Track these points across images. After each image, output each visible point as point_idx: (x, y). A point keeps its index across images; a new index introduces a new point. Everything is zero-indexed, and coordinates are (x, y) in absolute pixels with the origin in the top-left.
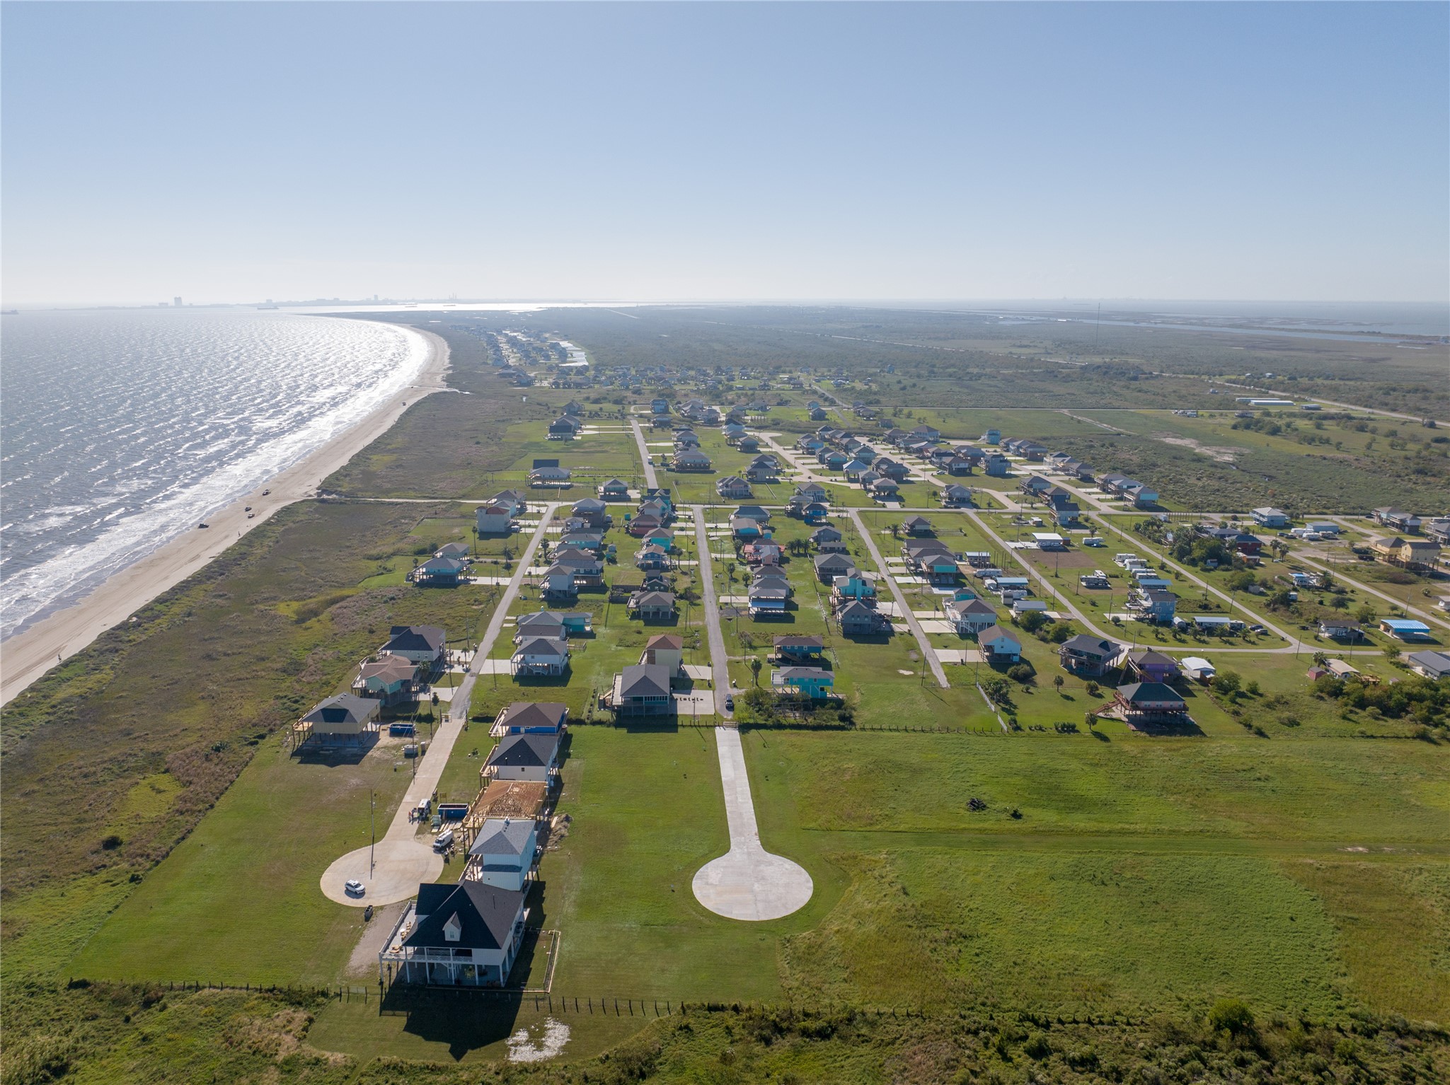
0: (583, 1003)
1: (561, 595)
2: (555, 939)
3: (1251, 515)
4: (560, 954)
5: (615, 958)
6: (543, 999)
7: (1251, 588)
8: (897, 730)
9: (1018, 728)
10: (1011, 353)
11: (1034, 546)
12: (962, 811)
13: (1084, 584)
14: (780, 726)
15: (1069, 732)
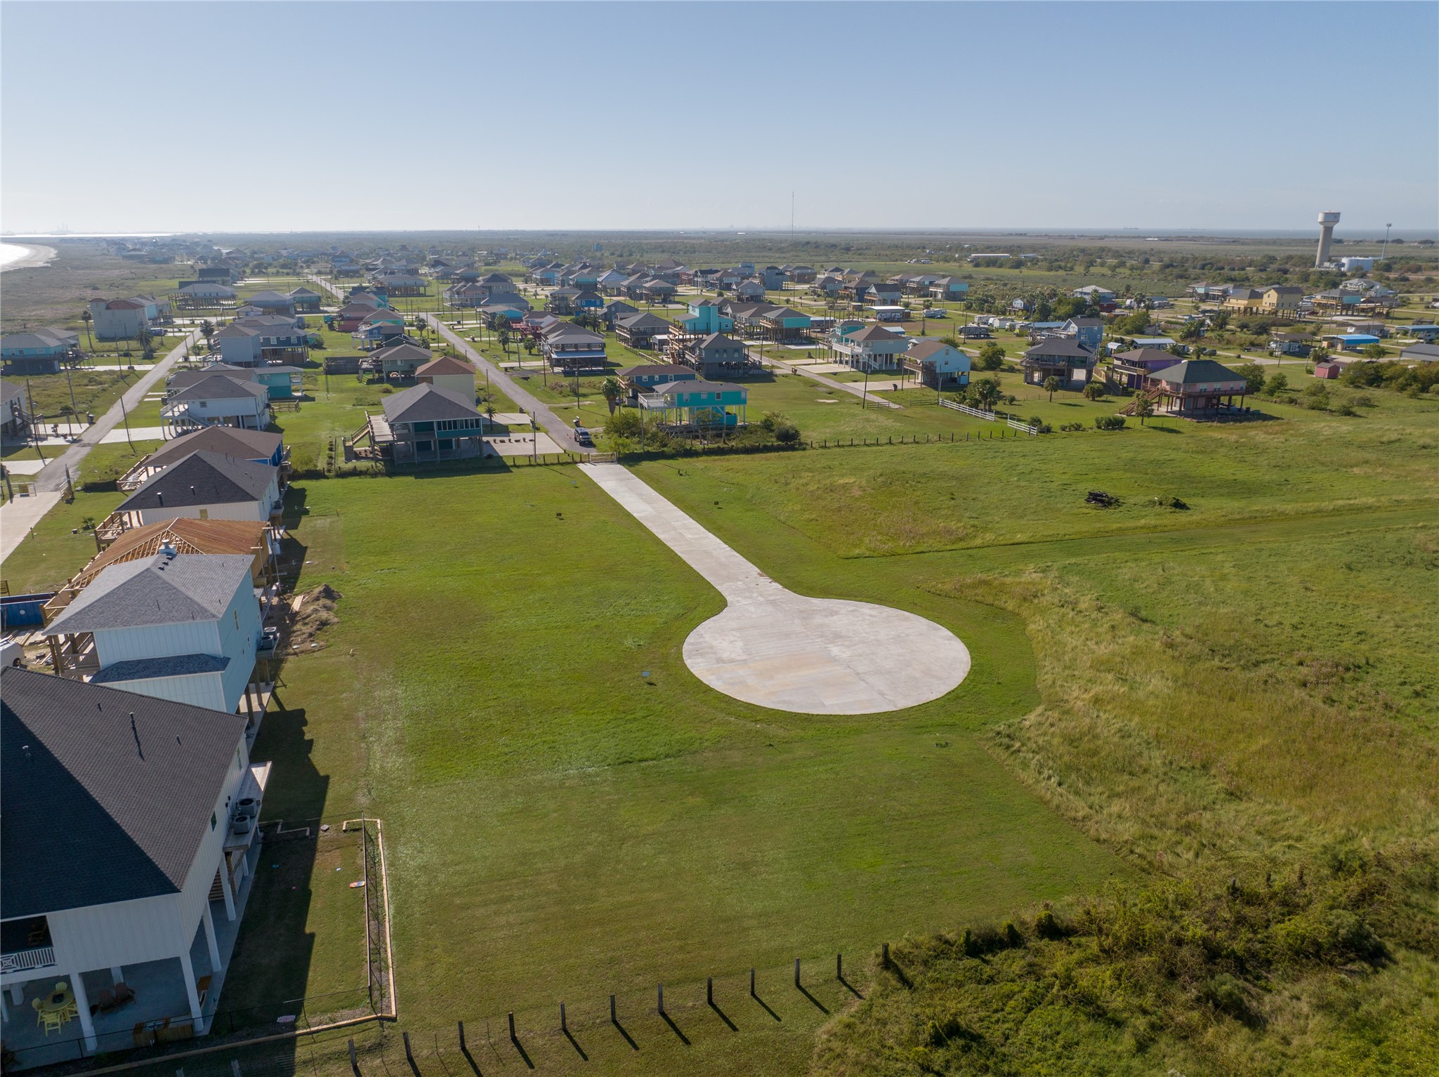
0: (536, 1031)
2: (371, 840)
4: (396, 881)
5: (578, 858)
6: (378, 1047)
8: (877, 444)
9: (1047, 431)
13: (963, 336)
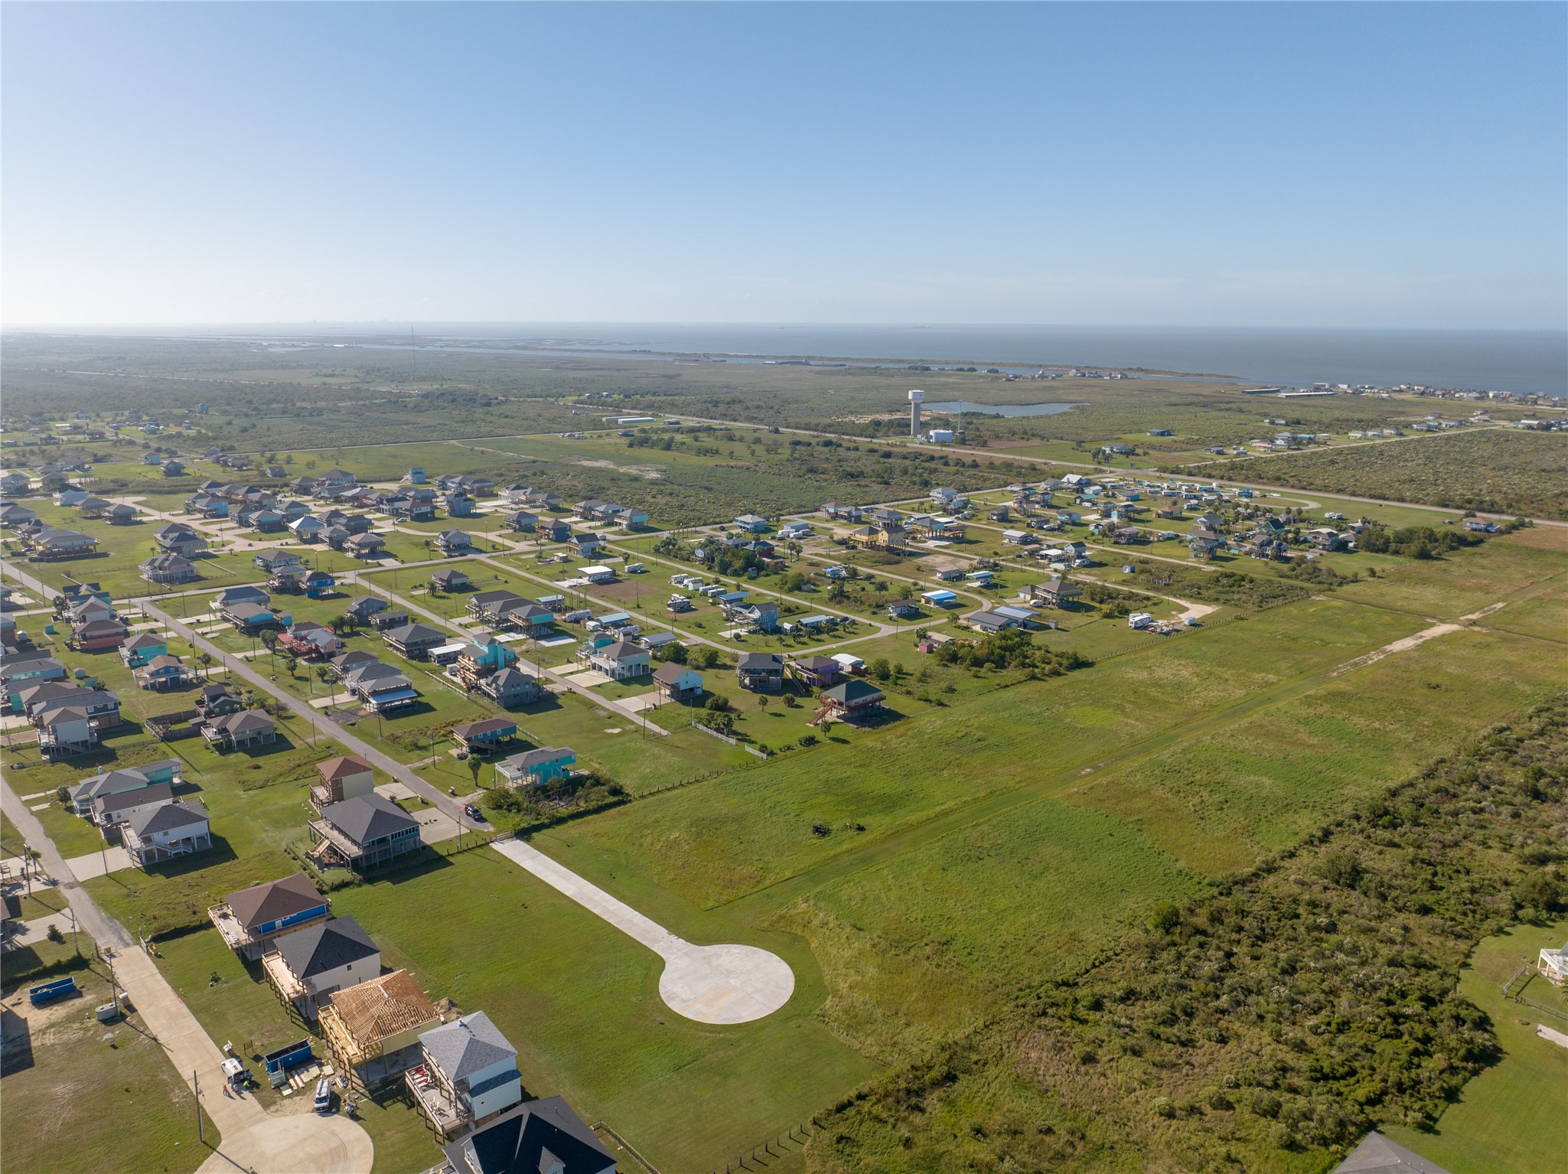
1: (80, 749)
2: (607, 1130)
3: (734, 523)
7: (804, 587)
8: (674, 788)
9: (771, 754)
10: (325, 384)
11: (585, 581)
12: (815, 841)
13: (671, 609)
14: (561, 821)
15: (810, 744)
